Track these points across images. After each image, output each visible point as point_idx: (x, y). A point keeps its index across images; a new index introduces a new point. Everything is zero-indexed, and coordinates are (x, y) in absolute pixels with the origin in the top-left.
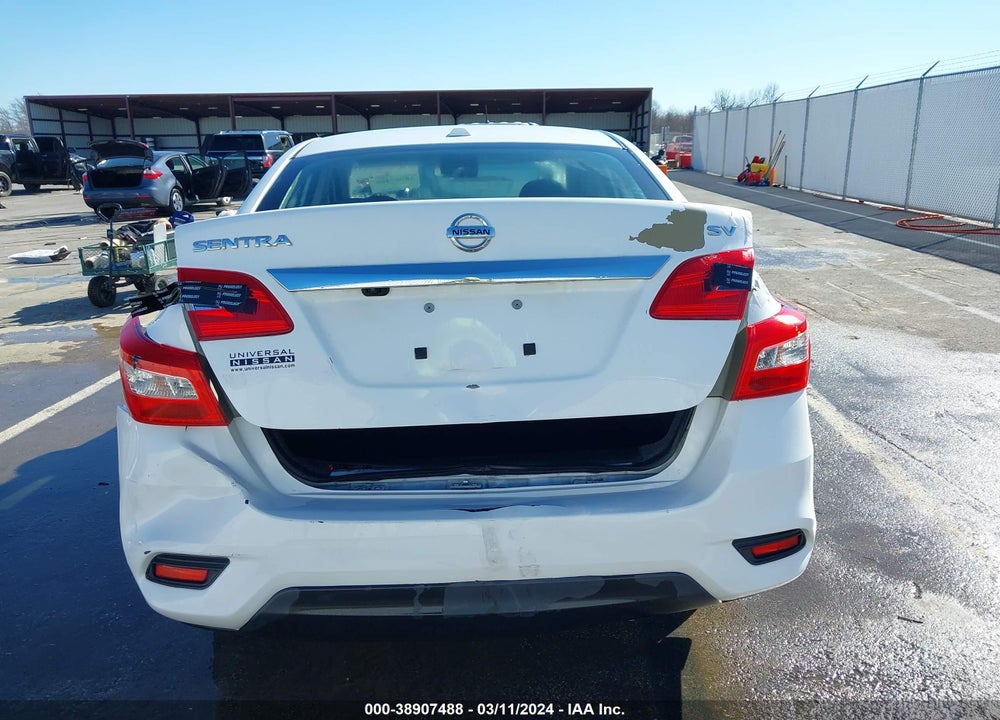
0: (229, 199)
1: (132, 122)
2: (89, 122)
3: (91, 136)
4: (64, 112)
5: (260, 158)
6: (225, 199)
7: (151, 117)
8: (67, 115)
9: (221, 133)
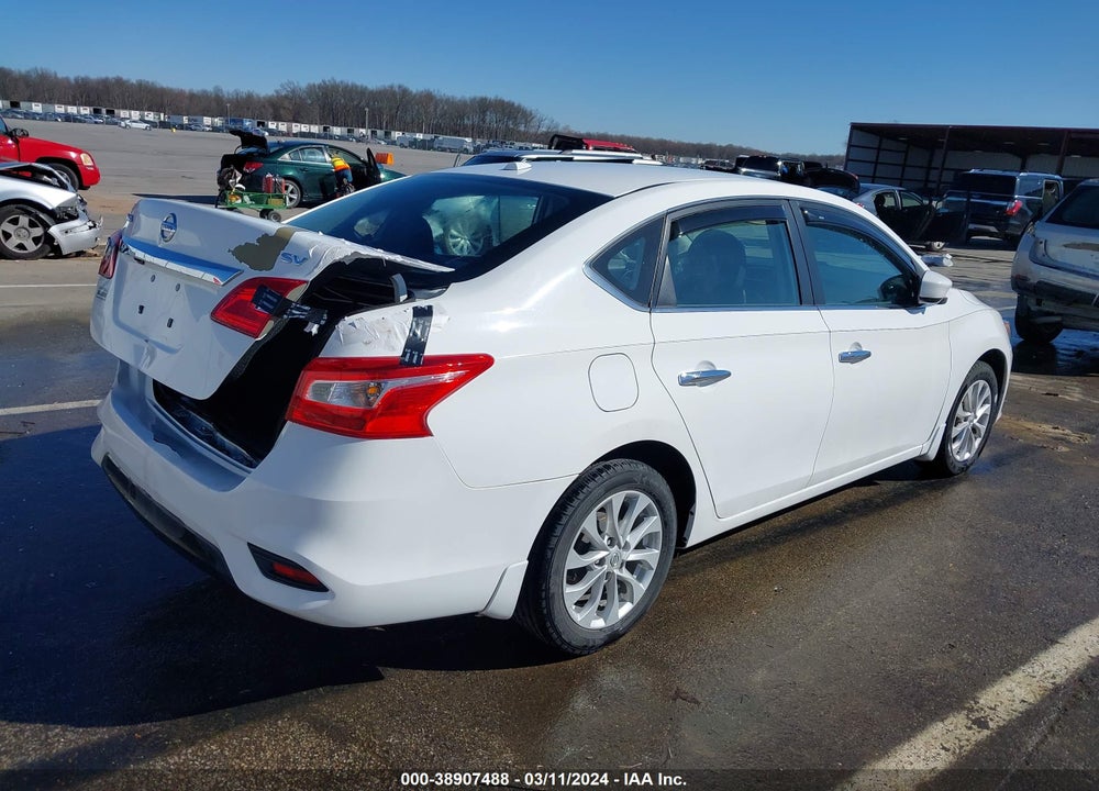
0: (942, 244)
1: (946, 154)
2: (906, 152)
3: (904, 166)
4: (884, 140)
5: (1005, 203)
6: (936, 244)
7: (972, 150)
8: (887, 144)
9: (973, 171)
